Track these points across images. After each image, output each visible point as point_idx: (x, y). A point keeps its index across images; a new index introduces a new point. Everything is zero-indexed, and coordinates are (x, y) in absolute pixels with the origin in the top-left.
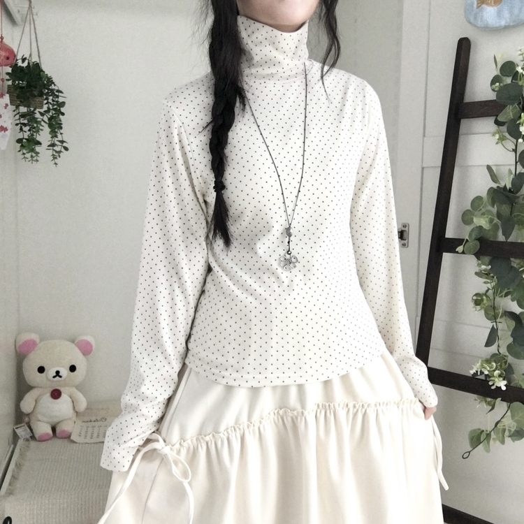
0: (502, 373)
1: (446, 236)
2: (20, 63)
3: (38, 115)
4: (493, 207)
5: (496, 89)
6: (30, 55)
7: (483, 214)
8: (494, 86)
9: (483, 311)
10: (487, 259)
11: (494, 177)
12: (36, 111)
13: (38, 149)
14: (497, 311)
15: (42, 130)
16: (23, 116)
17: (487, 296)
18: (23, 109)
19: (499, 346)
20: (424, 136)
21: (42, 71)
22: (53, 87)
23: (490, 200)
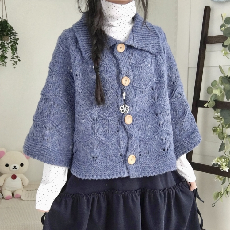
1: (200, 100)
3: (6, 44)
4: (222, 85)
6: (3, 16)
7: (217, 89)
8: (222, 29)
9: (217, 135)
10: (219, 110)
11: (222, 71)
13: (6, 60)
14: (224, 135)
15: (8, 51)
17: (219, 128)
19: (225, 151)
20: (189, 52)
21: (8, 24)
22: (13, 31)
23: (220, 82)
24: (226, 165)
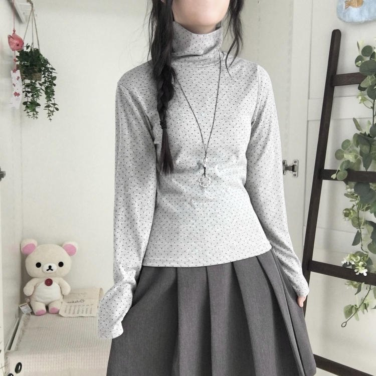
0: (364, 264)
1: (325, 168)
2: (25, 49)
3: (38, 85)
4: (358, 147)
5: (359, 65)
6: (32, 44)
7: (350, 152)
8: (357, 63)
9: (350, 221)
10: (353, 184)
11: (358, 127)
12: (37, 83)
13: (37, 109)
14: (360, 221)
15: (41, 96)
16: (28, 86)
17: (353, 211)
18: (28, 81)
19: (362, 245)
20: (309, 98)
21: (41, 55)
22: (48, 66)
23: (355, 143)
24: (363, 266)
